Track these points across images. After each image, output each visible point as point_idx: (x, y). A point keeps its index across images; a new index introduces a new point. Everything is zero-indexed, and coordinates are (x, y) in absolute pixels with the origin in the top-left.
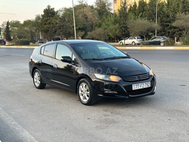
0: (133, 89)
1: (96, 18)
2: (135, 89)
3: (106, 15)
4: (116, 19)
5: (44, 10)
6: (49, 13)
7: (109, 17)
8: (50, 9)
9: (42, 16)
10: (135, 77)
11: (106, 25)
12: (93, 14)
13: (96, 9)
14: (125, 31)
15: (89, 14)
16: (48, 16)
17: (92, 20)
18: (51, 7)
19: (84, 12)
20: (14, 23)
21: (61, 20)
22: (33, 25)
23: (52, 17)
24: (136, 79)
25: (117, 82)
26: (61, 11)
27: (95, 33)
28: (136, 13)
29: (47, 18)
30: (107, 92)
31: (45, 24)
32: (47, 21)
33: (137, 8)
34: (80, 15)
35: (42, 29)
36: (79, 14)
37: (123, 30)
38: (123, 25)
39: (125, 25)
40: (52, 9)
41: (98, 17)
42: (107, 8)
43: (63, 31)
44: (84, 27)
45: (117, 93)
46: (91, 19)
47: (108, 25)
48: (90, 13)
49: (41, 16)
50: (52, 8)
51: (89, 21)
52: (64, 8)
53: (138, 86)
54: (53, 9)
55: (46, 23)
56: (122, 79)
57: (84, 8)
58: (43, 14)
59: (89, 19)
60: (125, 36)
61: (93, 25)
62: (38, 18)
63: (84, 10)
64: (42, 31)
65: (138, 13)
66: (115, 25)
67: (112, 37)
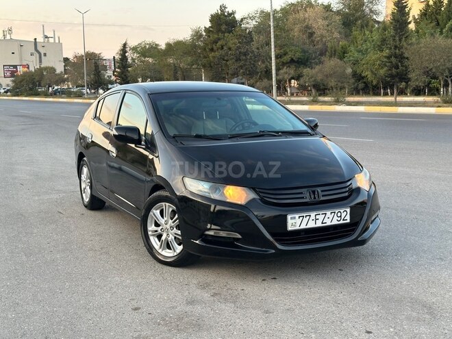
0: (290, 228)
1: (336, 35)
2: (297, 228)
3: (362, 27)
4: (384, 37)
5: (212, 15)
6: (223, 22)
7: (367, 33)
8: (226, 14)
9: (207, 30)
10: (302, 193)
11: (359, 51)
12: (328, 26)
13: (338, 13)
14: (397, 67)
15: (319, 25)
16: (219, 30)
17: (324, 40)
18: (227, 10)
19: (307, 21)
20: (145, 47)
21: (242, 40)
22: (185, 53)
23: (230, 32)
24: (303, 198)
25: (241, 205)
26: (252, 18)
27: (320, 71)
28: (440, 23)
29: (216, 36)
30: (211, 233)
31: (212, 50)
32: (217, 43)
33: (443, 9)
34: (297, 28)
35: (204, 61)
36: (295, 24)
37: (394, 63)
38: (393, 50)
39: (397, 51)
40: (230, 15)
41: (340, 33)
42: (367, 10)
43: (245, 65)
44: (302, 57)
45: (240, 237)
46: (322, 36)
47: (364, 52)
48: (321, 22)
49: (205, 31)
50: (230, 12)
51: (318, 42)
52: (259, 10)
53: (305, 220)
54: (233, 13)
55: (215, 48)
56: (259, 195)
57: (308, 9)
58: (207, 27)
59: (316, 37)
60: (397, 80)
61: (326, 51)
62: (197, 35)
63: (307, 15)
64: (204, 66)
65: (445, 21)
66: (383, 51)
67: (372, 82)
